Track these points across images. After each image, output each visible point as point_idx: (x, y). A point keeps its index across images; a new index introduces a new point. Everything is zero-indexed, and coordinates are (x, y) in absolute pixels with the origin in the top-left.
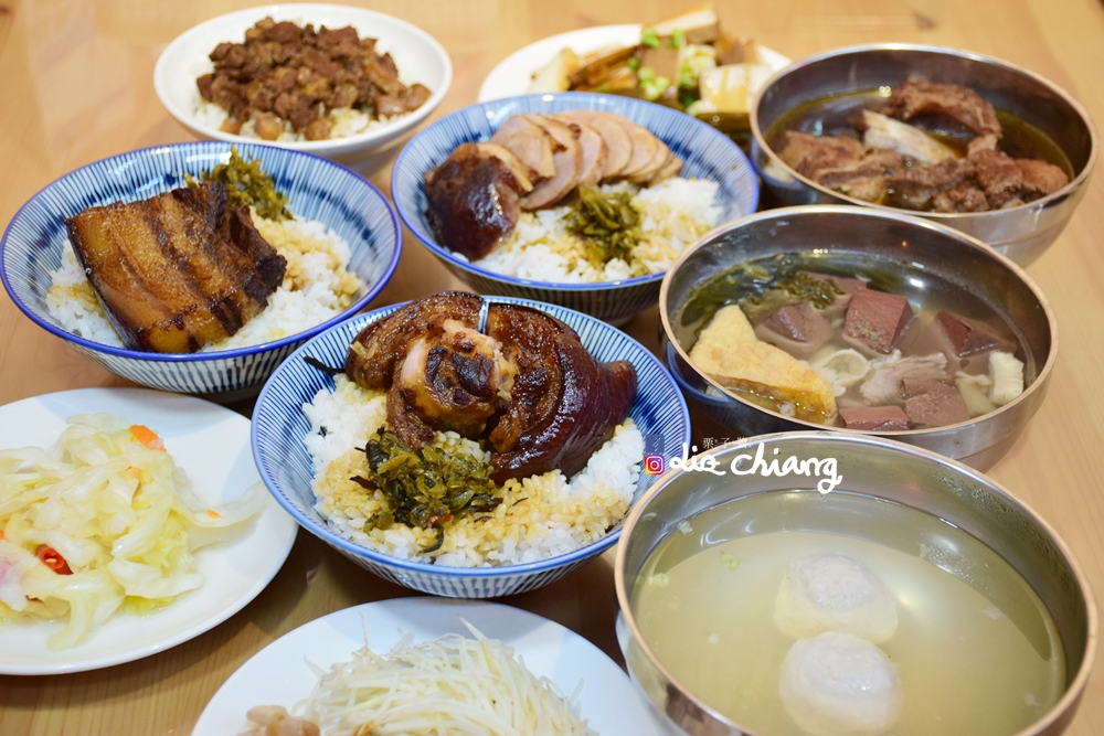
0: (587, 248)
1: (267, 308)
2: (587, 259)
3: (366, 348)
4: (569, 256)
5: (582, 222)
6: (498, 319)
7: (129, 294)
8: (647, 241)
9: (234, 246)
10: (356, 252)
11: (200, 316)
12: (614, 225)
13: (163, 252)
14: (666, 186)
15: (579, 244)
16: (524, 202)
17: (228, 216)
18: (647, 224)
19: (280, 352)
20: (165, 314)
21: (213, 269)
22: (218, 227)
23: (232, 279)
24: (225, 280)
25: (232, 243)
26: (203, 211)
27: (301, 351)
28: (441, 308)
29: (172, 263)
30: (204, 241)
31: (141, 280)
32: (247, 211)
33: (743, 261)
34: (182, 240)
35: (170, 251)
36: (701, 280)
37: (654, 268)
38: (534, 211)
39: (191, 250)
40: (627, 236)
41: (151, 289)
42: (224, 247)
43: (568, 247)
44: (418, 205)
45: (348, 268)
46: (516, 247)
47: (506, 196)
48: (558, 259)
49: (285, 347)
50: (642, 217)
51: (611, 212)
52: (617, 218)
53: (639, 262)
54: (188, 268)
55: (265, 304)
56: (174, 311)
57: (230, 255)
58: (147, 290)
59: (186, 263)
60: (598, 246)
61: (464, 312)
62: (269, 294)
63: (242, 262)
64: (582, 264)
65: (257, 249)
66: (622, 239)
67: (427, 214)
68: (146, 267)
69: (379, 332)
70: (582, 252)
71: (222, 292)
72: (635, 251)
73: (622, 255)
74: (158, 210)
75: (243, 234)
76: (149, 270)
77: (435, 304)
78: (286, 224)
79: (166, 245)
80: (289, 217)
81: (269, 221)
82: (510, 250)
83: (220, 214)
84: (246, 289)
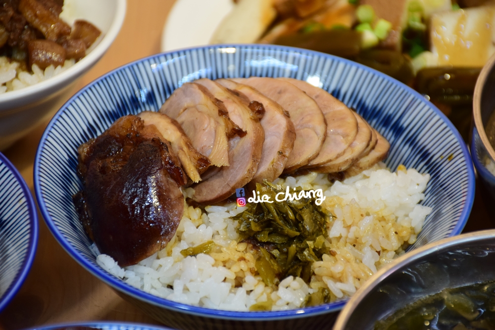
0: (259, 259)
2: (256, 274)
4: (236, 268)
5: (255, 228)
8: (333, 254)
12: (294, 233)
14: (365, 177)
15: (250, 256)
18: (335, 230)
33: (444, 291)
36: (389, 313)
37: (336, 288)
40: (307, 247)
43: (237, 256)
44: (66, 189)
46: (177, 250)
47: (168, 191)
48: (222, 272)
50: (329, 220)
51: (291, 215)
52: (297, 223)
53: (320, 279)
60: (273, 257)
64: (250, 281)
66: (301, 250)
67: (76, 200)
70: (252, 264)
72: (317, 266)
73: (299, 271)
82: (169, 254)
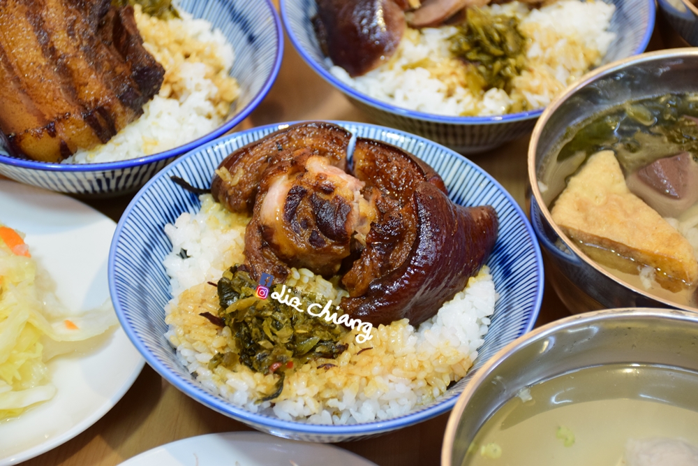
0: (468, 74)
1: (143, 116)
2: (465, 86)
3: (232, 173)
4: (448, 81)
5: (465, 47)
6: (363, 157)
7: (6, 94)
8: (530, 71)
9: (114, 51)
10: (239, 56)
11: (73, 124)
12: (497, 52)
13: (43, 52)
14: (560, 7)
15: (460, 70)
16: (411, 17)
17: (111, 15)
18: (533, 51)
19: (148, 167)
20: (38, 120)
21: (90, 74)
22: (100, 27)
23: (108, 87)
24: (102, 87)
25: (112, 46)
26: (85, 10)
27: (168, 171)
28: (308, 141)
29: (51, 64)
30: (85, 43)
31: (18, 80)
32: (131, 12)
33: (627, 102)
34: (63, 40)
35: (50, 51)
36: (579, 120)
37: (533, 100)
38: (419, 28)
39: (70, 51)
40: (509, 64)
41: (26, 89)
42: (103, 52)
43: (448, 71)
44: (305, 11)
45: (230, 72)
46: (398, 65)
47: (392, 14)
48: (437, 84)
49: (154, 164)
50: (529, 42)
51: (496, 37)
52: (501, 44)
53: (519, 92)
54: (66, 72)
55: (140, 112)
56: (47, 117)
57: (109, 61)
58: (23, 92)
59: (65, 66)
60: (479, 72)
61: (330, 147)
62: (145, 101)
63: (119, 69)
64: (460, 91)
65: (135, 57)
66: (504, 67)
67: (314, 21)
68: (24, 66)
69: (246, 158)
70: (462, 78)
71: (96, 101)
72: (517, 81)
73: (502, 84)
74: (40, 5)
75: (123, 39)
76: (28, 70)
77: (303, 135)
78: (173, 23)
79: (46, 44)
80: (176, 15)
81: (154, 20)
82: (391, 68)
83: (103, 14)
84: (121, 98)
